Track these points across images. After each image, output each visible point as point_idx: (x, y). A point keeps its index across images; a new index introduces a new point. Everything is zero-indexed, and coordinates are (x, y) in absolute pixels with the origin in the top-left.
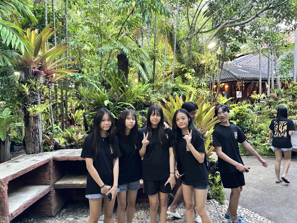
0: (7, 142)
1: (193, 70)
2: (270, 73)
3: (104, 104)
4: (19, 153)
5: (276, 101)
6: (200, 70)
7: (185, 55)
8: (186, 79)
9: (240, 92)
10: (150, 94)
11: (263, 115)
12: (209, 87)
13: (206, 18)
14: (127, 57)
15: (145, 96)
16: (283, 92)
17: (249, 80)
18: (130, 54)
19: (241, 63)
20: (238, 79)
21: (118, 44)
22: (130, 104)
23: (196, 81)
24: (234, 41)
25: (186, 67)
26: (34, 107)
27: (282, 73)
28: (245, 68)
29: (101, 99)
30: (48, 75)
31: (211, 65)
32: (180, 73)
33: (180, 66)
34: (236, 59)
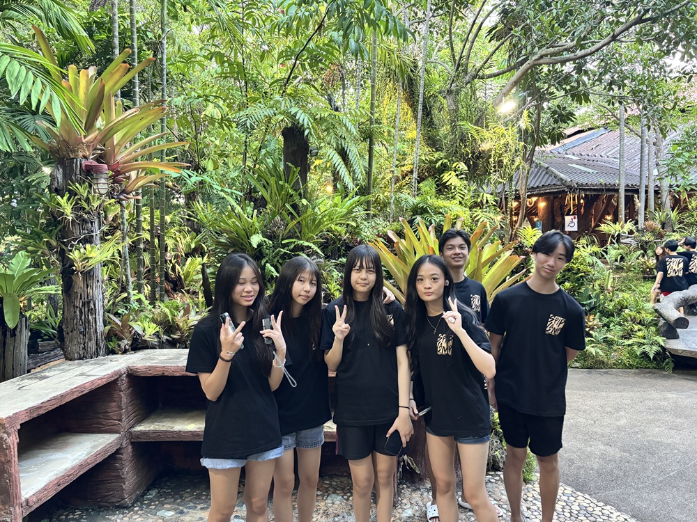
0: (21, 332)
1: (463, 166)
2: (646, 173)
3: (250, 243)
4: (48, 357)
5: (659, 240)
6: (478, 166)
7: (444, 130)
8: (446, 187)
9: (575, 218)
10: (359, 220)
11: (627, 272)
12: (501, 205)
13: (495, 43)
14: (306, 133)
15: (348, 224)
16: (676, 218)
17: (595, 190)
18: (313, 127)
19: (576, 150)
20: (570, 188)
21: (285, 104)
22: (311, 245)
23: (469, 191)
24: (560, 97)
25: (445, 159)
26: (85, 249)
27: (672, 174)
28: (586, 162)
29: (244, 233)
30: (118, 175)
31: (506, 155)
32: (433, 172)
33: (432, 156)
34: (566, 141)
